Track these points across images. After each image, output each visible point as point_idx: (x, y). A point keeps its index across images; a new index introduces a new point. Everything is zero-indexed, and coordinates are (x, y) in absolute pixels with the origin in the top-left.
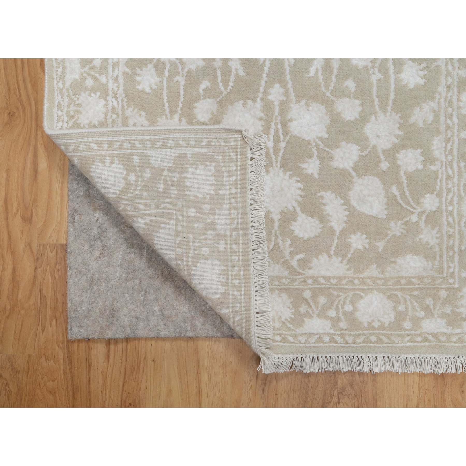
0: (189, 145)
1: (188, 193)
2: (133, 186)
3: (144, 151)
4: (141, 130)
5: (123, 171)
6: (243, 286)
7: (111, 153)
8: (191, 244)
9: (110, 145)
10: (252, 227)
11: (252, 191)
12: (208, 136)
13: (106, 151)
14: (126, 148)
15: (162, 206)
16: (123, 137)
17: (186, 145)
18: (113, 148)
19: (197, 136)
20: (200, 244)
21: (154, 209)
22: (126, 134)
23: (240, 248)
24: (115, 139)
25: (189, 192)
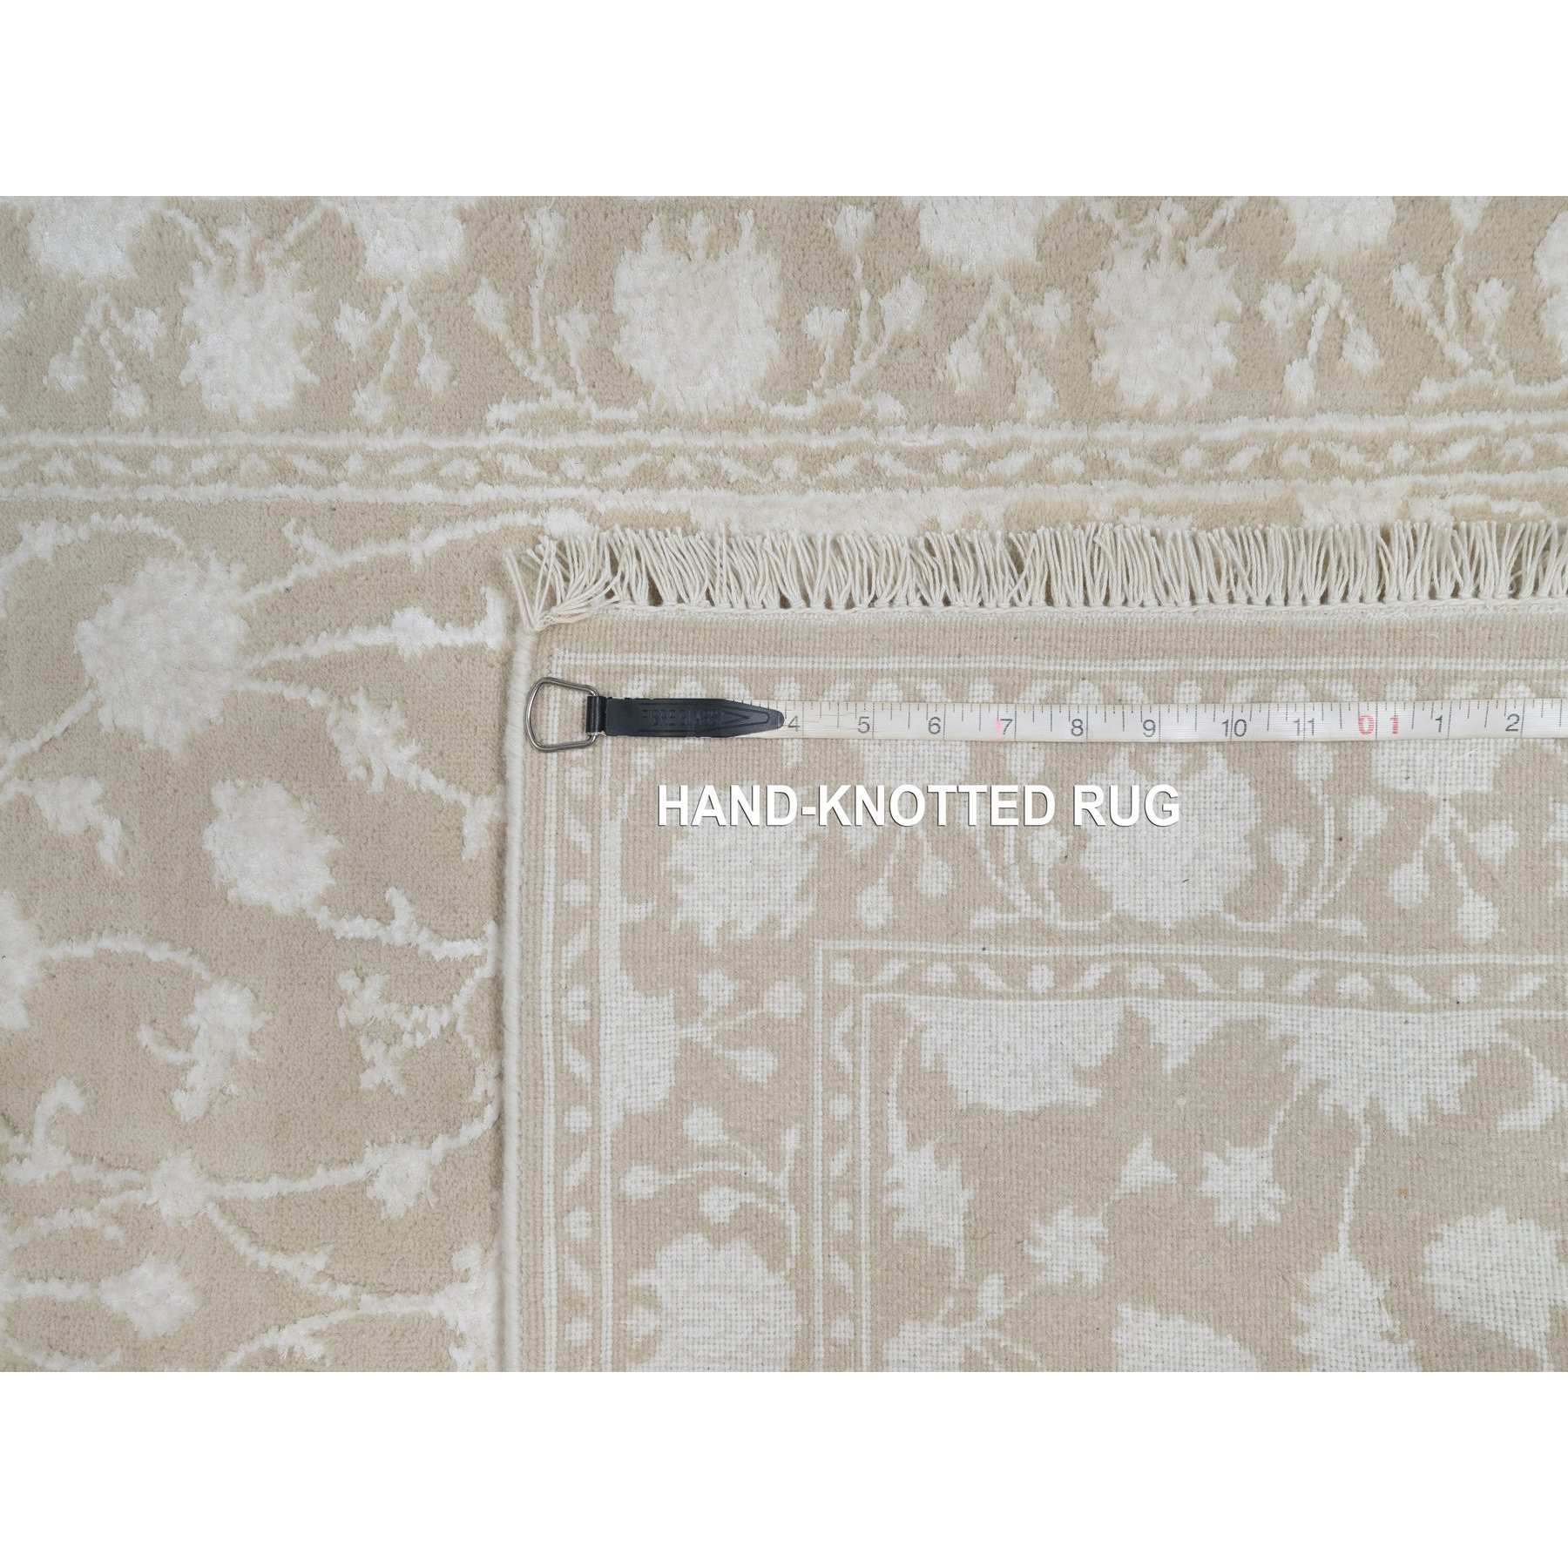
0: (589, 911)
1: (789, 925)
2: (750, 1198)
3: (606, 1140)
4: (519, 1151)
5: (690, 1246)
6: (1207, 665)
7: (610, 1304)
8: (1013, 918)
9: (578, 1306)
10: (947, 602)
11: (794, 596)
12: (554, 816)
13: (600, 1328)
14: (590, 1230)
15: (843, 1056)
16: (546, 1241)
17: (588, 930)
18: (591, 1295)
19: (551, 868)
20: (1015, 872)
21: (854, 1096)
22: (535, 1229)
23: (1041, 666)
24: (554, 1281)
25: (788, 920)
